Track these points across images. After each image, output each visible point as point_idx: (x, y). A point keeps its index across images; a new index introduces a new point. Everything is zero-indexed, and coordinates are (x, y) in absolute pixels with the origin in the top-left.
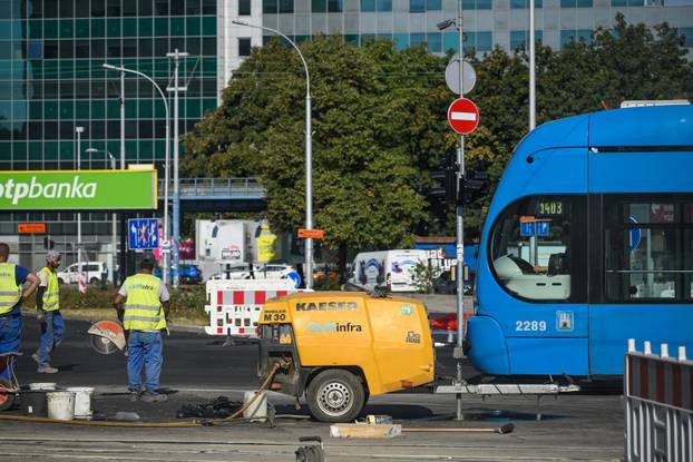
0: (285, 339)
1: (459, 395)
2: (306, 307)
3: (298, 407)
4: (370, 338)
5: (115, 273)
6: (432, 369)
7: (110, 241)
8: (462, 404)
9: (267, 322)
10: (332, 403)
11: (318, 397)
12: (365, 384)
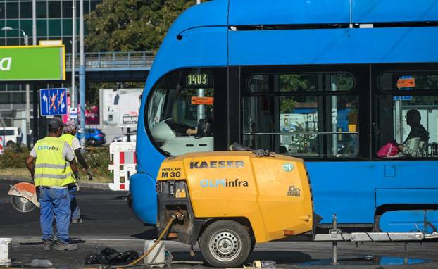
0: (180, 194)
1: (335, 243)
2: (199, 165)
3: (193, 254)
4: (256, 193)
5: (29, 137)
6: (311, 219)
7: (24, 109)
8: (338, 250)
9: (165, 179)
10: (223, 250)
11: (210, 245)
12: (251, 233)
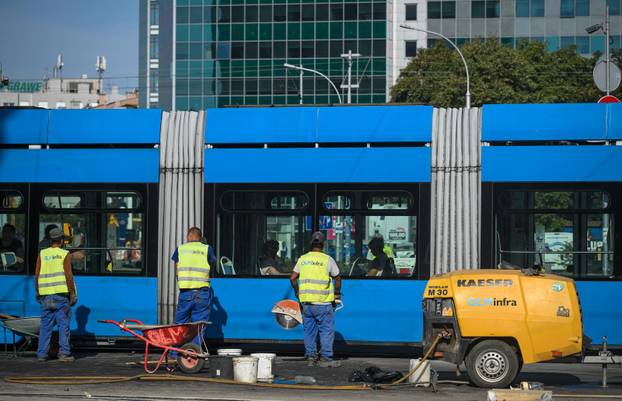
0: (447, 312)
1: (604, 365)
2: (466, 283)
3: (458, 374)
4: (524, 313)
5: (293, 251)
6: (580, 341)
7: (289, 223)
8: (607, 373)
9: (432, 296)
10: (489, 371)
11: (477, 364)
12: (519, 353)
